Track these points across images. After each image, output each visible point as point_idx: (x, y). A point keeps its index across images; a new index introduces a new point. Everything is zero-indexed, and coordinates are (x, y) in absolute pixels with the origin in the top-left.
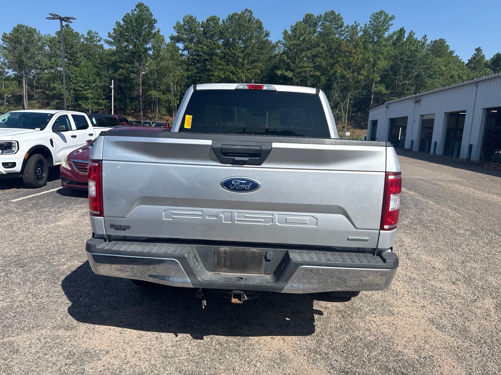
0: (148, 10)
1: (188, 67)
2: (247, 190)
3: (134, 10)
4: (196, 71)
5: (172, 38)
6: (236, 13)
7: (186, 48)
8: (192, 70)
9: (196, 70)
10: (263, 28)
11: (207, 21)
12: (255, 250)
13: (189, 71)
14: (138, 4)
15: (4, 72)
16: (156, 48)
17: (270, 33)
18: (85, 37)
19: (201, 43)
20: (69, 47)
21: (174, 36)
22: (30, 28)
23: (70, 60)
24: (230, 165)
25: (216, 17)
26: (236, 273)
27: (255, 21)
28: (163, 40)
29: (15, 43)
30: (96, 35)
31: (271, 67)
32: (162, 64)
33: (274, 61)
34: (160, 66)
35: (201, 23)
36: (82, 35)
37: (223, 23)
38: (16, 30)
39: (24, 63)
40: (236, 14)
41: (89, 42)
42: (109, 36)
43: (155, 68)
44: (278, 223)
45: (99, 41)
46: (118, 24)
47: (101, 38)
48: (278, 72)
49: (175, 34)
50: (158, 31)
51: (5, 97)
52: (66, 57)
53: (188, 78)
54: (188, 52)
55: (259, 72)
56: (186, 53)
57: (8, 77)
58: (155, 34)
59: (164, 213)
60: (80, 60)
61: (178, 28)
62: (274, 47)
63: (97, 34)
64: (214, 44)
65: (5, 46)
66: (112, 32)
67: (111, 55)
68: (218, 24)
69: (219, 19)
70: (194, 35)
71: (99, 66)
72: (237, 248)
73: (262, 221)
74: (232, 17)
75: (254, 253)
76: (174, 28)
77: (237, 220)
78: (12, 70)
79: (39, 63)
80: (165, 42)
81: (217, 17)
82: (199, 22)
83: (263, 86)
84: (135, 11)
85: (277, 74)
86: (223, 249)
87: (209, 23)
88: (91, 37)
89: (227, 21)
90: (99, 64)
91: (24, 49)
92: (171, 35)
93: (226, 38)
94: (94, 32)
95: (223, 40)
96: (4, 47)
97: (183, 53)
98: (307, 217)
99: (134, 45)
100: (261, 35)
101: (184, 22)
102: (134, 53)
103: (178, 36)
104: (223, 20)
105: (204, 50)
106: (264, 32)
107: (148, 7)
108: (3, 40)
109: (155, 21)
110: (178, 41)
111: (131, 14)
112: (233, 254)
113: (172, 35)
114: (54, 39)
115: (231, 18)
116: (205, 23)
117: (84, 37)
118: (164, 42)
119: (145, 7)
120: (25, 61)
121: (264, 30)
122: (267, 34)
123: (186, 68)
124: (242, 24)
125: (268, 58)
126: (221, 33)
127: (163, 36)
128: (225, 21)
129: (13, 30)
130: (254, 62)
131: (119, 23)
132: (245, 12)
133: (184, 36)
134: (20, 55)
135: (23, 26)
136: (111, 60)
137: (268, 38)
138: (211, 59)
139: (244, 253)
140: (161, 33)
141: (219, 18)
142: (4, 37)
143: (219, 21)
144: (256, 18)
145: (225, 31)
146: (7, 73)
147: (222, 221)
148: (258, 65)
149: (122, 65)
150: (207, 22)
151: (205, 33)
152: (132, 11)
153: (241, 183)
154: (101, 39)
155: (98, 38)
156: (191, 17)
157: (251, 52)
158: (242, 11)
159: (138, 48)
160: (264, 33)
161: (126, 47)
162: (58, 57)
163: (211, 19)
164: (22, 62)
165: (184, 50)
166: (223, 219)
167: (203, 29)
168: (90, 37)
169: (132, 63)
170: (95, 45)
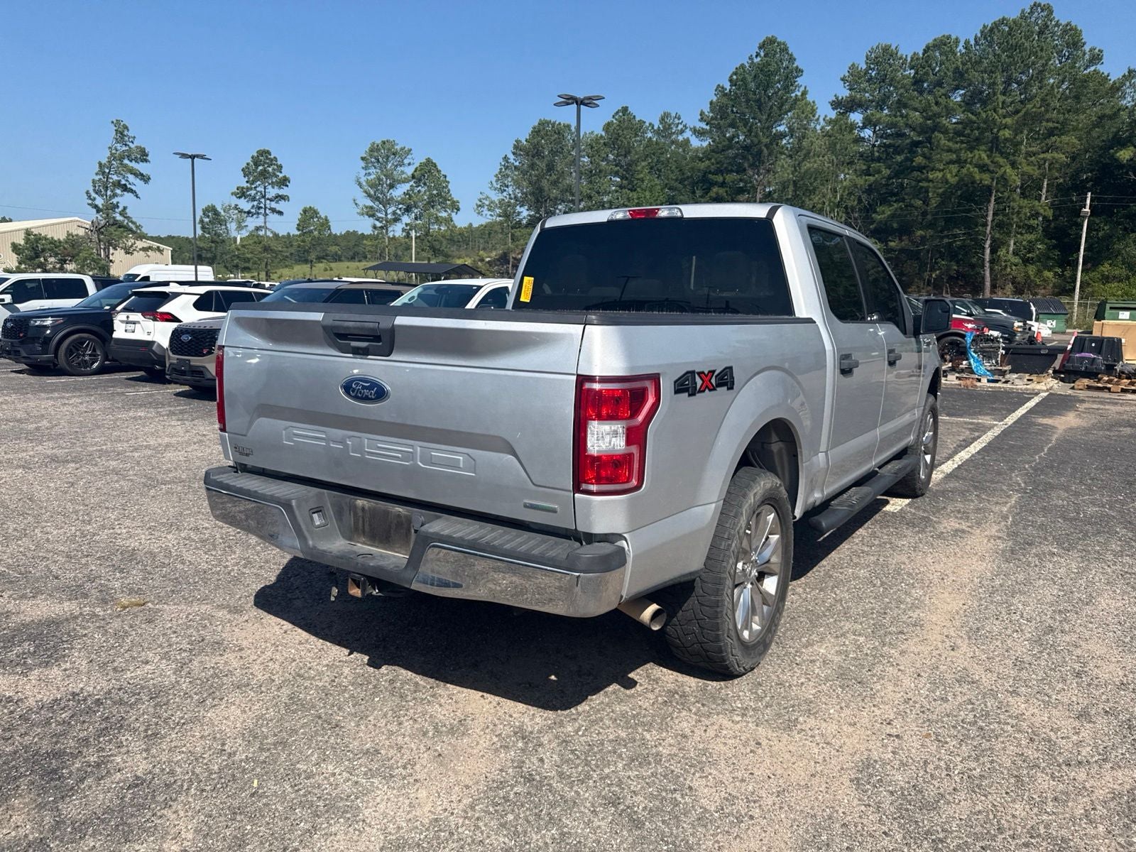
0: (785, 50)
1: (869, 167)
2: (371, 399)
3: (754, 56)
4: (886, 172)
5: (836, 104)
6: (1004, 19)
7: (868, 123)
8: (879, 172)
9: (888, 172)
10: (1084, 44)
11: (925, 51)
12: (401, 510)
13: (870, 175)
14: (764, 41)
15: (514, 212)
16: (796, 132)
17: (1104, 53)
18: (656, 128)
19: (905, 106)
20: (623, 153)
21: (840, 98)
22: (560, 124)
23: (622, 178)
24: (351, 355)
25: (949, 37)
26: (377, 547)
27: (1058, 31)
28: (813, 112)
29: (533, 157)
30: (677, 121)
31: (1103, 141)
32: (807, 165)
33: (1111, 128)
34: (802, 171)
35: (909, 59)
36: (650, 124)
37: (966, 48)
38: (536, 132)
39: (545, 194)
40: (1003, 21)
41: (663, 137)
42: (702, 120)
43: (791, 176)
44: (421, 462)
45: (682, 132)
46: (720, 89)
47: (685, 126)
48: (1122, 153)
49: (844, 93)
50: (804, 93)
51: (511, 260)
52: (616, 174)
53: (869, 190)
54: (874, 132)
55: (1061, 157)
56: (867, 133)
57: (519, 222)
58: (796, 99)
59: (284, 432)
60: (642, 175)
61: (854, 78)
62: (1116, 88)
63: (679, 119)
64: (937, 103)
65: (517, 164)
66: (707, 110)
67: (701, 160)
68: (954, 54)
69: (957, 41)
70: (892, 89)
71: (676, 184)
72: (377, 504)
73: (398, 457)
74: (991, 30)
75: (399, 516)
76: (842, 79)
77: (368, 452)
78: (526, 207)
79: (569, 189)
80: (817, 116)
81: (953, 37)
82: (904, 57)
83: (658, 209)
84: (756, 56)
85: (1117, 160)
86: (360, 502)
87: (928, 56)
88: (667, 125)
89: (977, 43)
90: (676, 180)
91: (547, 165)
92: (834, 99)
93: (970, 85)
94: (673, 115)
95: (963, 92)
96: (515, 167)
97: (862, 135)
98: (459, 456)
99: (748, 131)
100: (1075, 63)
101: (867, 63)
102: (747, 148)
103: (851, 96)
104: (967, 42)
105: (910, 122)
106: (1085, 54)
107: (784, 44)
108: (514, 154)
109: (799, 71)
110: (852, 110)
111: (747, 65)
112: (373, 512)
113: (837, 98)
114: (598, 139)
115: (989, 33)
116: (921, 56)
117: (653, 128)
118: (814, 116)
119: (779, 44)
120: (546, 189)
121: (1087, 48)
122: (1096, 58)
123: (864, 167)
124: (1017, 43)
125: (1094, 118)
126: (959, 75)
127: (814, 102)
128: (972, 42)
129: (532, 132)
130: (1051, 133)
131: (723, 88)
132: (1032, 12)
133: (867, 95)
134: (540, 178)
135: (548, 123)
136: (699, 171)
137: (1099, 67)
138: (929, 140)
139: (387, 513)
140: (809, 98)
141: (957, 39)
142: (516, 147)
143: (956, 47)
144: (1063, 22)
145: (968, 69)
146: (519, 213)
147: (348, 452)
148: (1061, 142)
149: (720, 179)
150: (924, 54)
151: (917, 82)
152: (751, 58)
153: (364, 387)
154: (686, 128)
155: (680, 127)
156: (886, 49)
157: (1039, 110)
158: (1023, 11)
159: (756, 136)
160: (1087, 57)
161: (733, 137)
162: (602, 175)
163: (934, 46)
164: (541, 190)
165: (864, 127)
166: (350, 449)
167: (913, 71)
168: (663, 127)
169: (741, 170)
170: (673, 142)
